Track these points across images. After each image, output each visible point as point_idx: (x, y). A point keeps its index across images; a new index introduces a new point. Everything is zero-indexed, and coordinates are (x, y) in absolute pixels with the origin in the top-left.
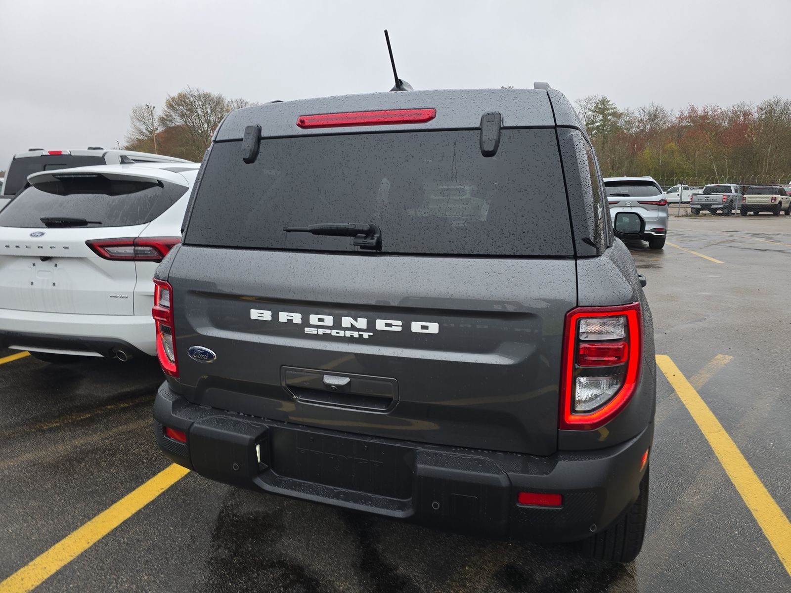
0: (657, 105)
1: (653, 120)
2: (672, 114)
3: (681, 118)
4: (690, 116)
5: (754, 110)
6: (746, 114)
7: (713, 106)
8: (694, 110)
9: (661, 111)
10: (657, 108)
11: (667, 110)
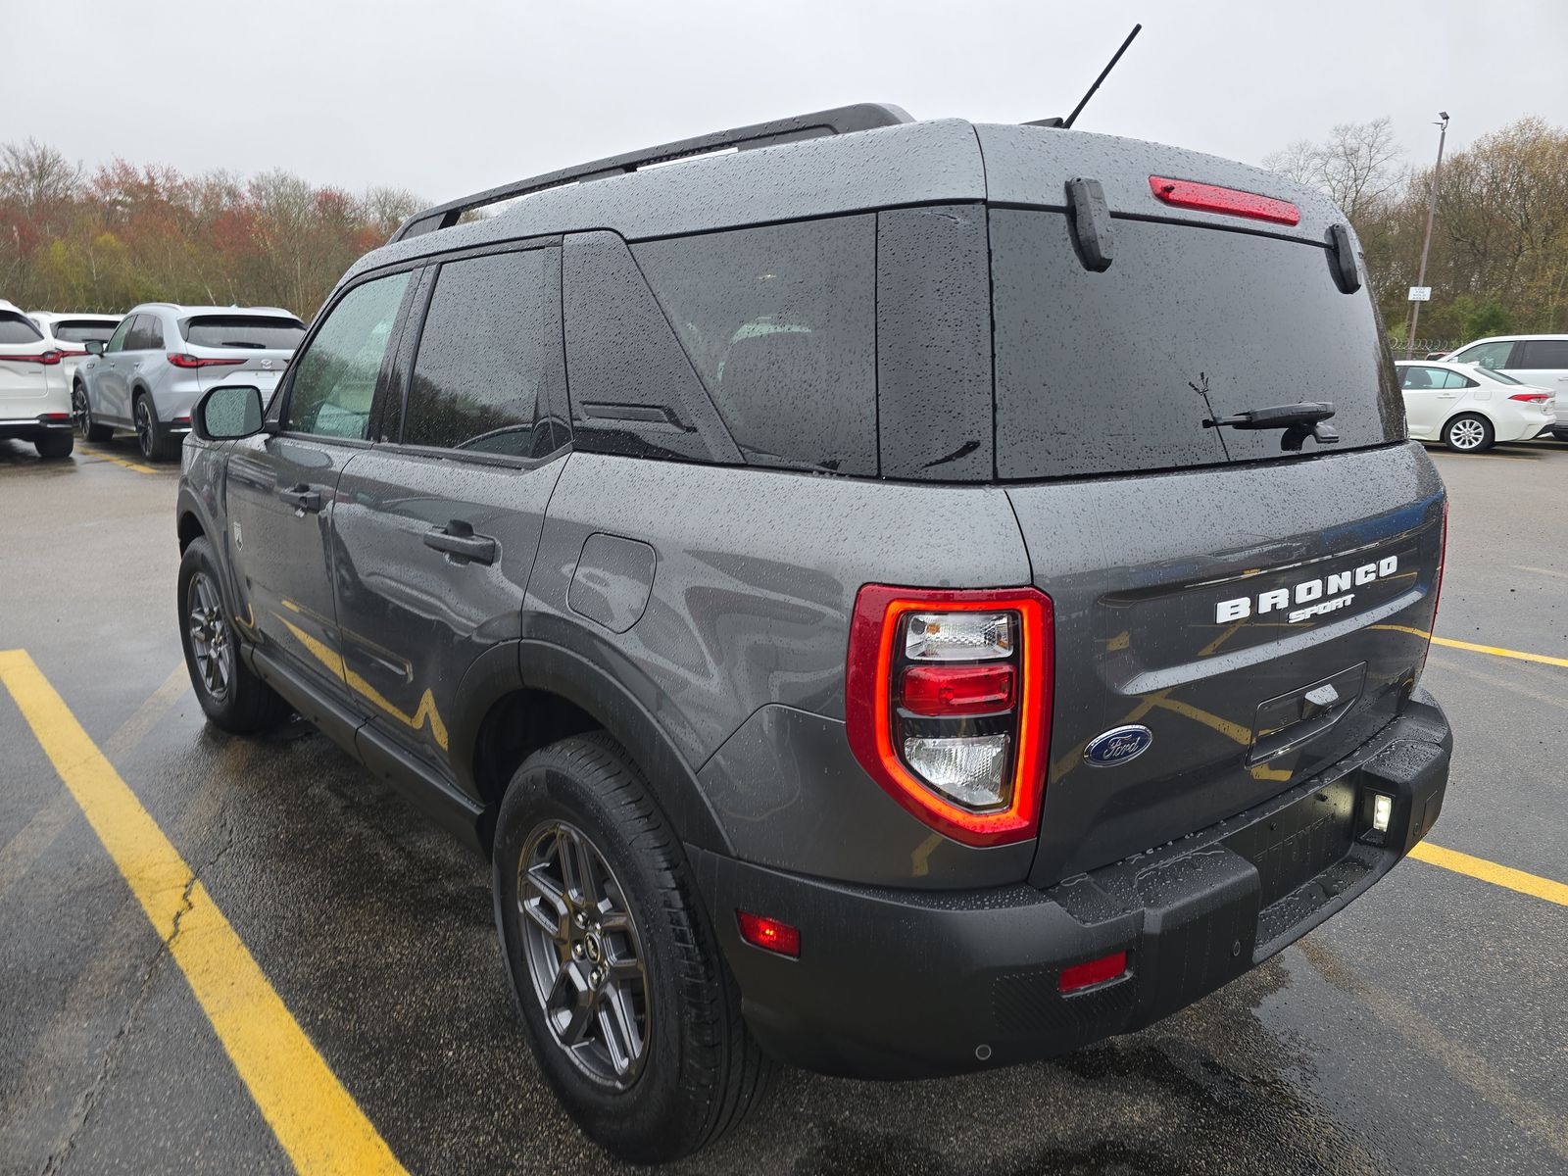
0: (42, 146)
1: (41, 178)
2: (83, 170)
3: (106, 184)
4: (121, 182)
5: (244, 190)
6: (232, 193)
7: (165, 167)
8: (126, 171)
9: (56, 161)
10: (43, 153)
11: (70, 160)
